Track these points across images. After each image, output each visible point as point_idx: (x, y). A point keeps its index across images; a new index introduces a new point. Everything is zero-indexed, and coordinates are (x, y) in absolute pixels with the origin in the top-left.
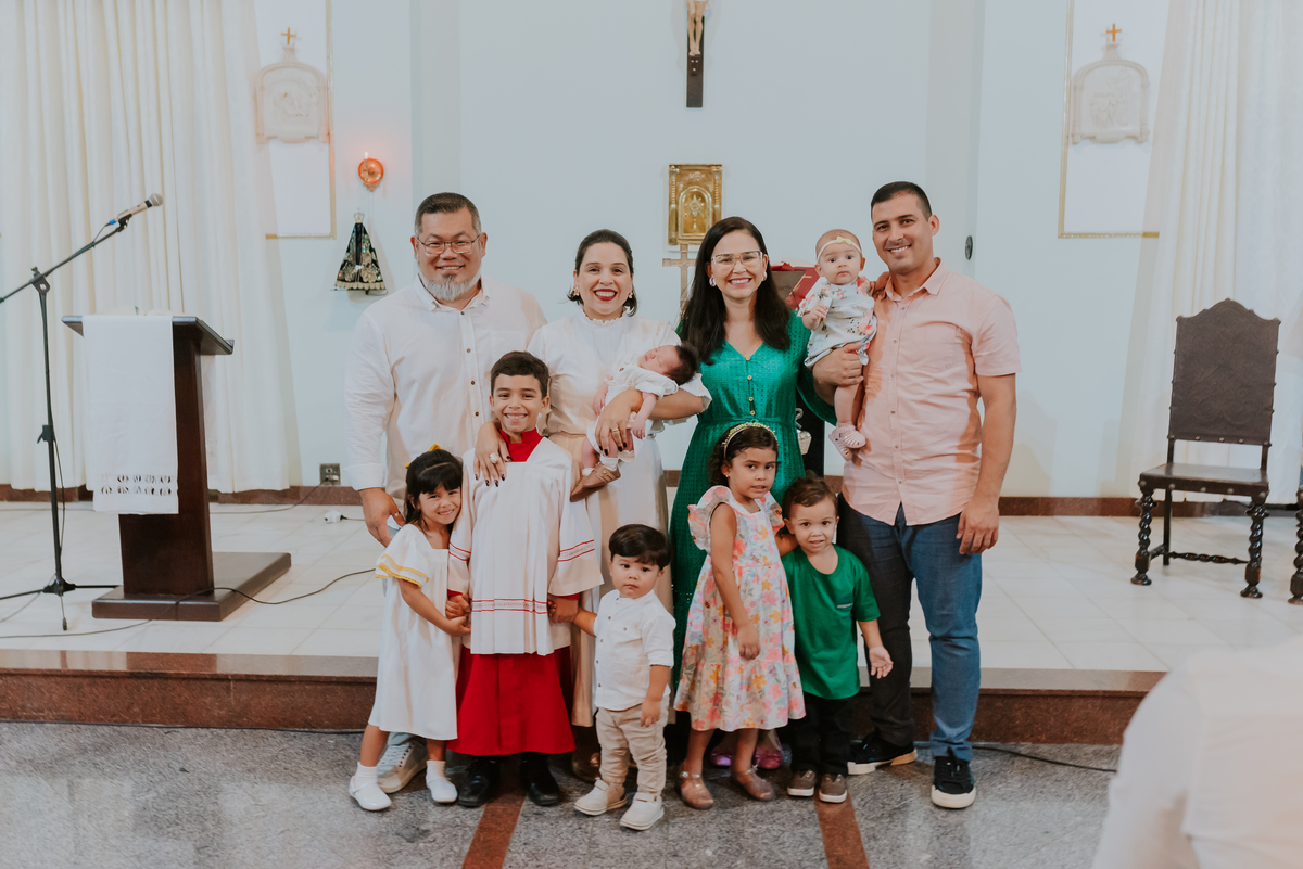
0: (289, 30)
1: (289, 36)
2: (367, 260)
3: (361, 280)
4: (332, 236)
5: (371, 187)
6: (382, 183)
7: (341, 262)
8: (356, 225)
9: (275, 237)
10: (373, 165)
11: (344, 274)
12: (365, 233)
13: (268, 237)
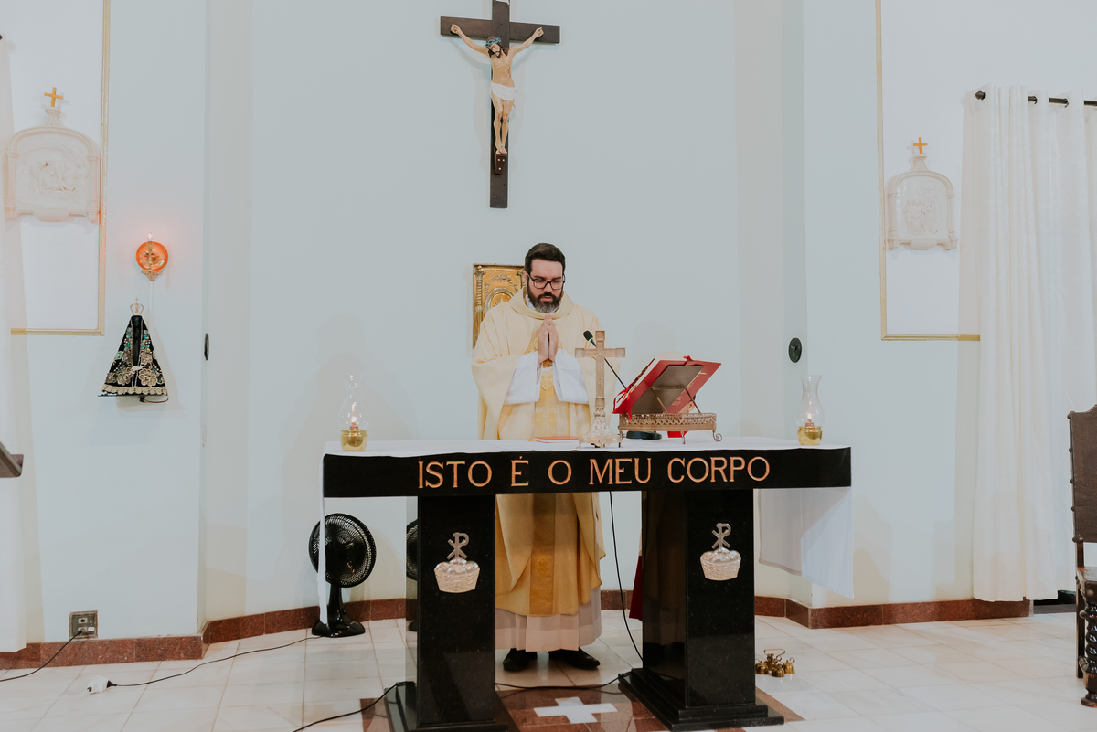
0: (55, 89)
1: (54, 97)
2: (146, 359)
3: (139, 384)
4: (98, 332)
5: (152, 275)
6: (165, 271)
7: (112, 361)
8: (133, 318)
9: (23, 332)
10: (154, 250)
11: (116, 376)
12: (145, 328)
13: (14, 332)
